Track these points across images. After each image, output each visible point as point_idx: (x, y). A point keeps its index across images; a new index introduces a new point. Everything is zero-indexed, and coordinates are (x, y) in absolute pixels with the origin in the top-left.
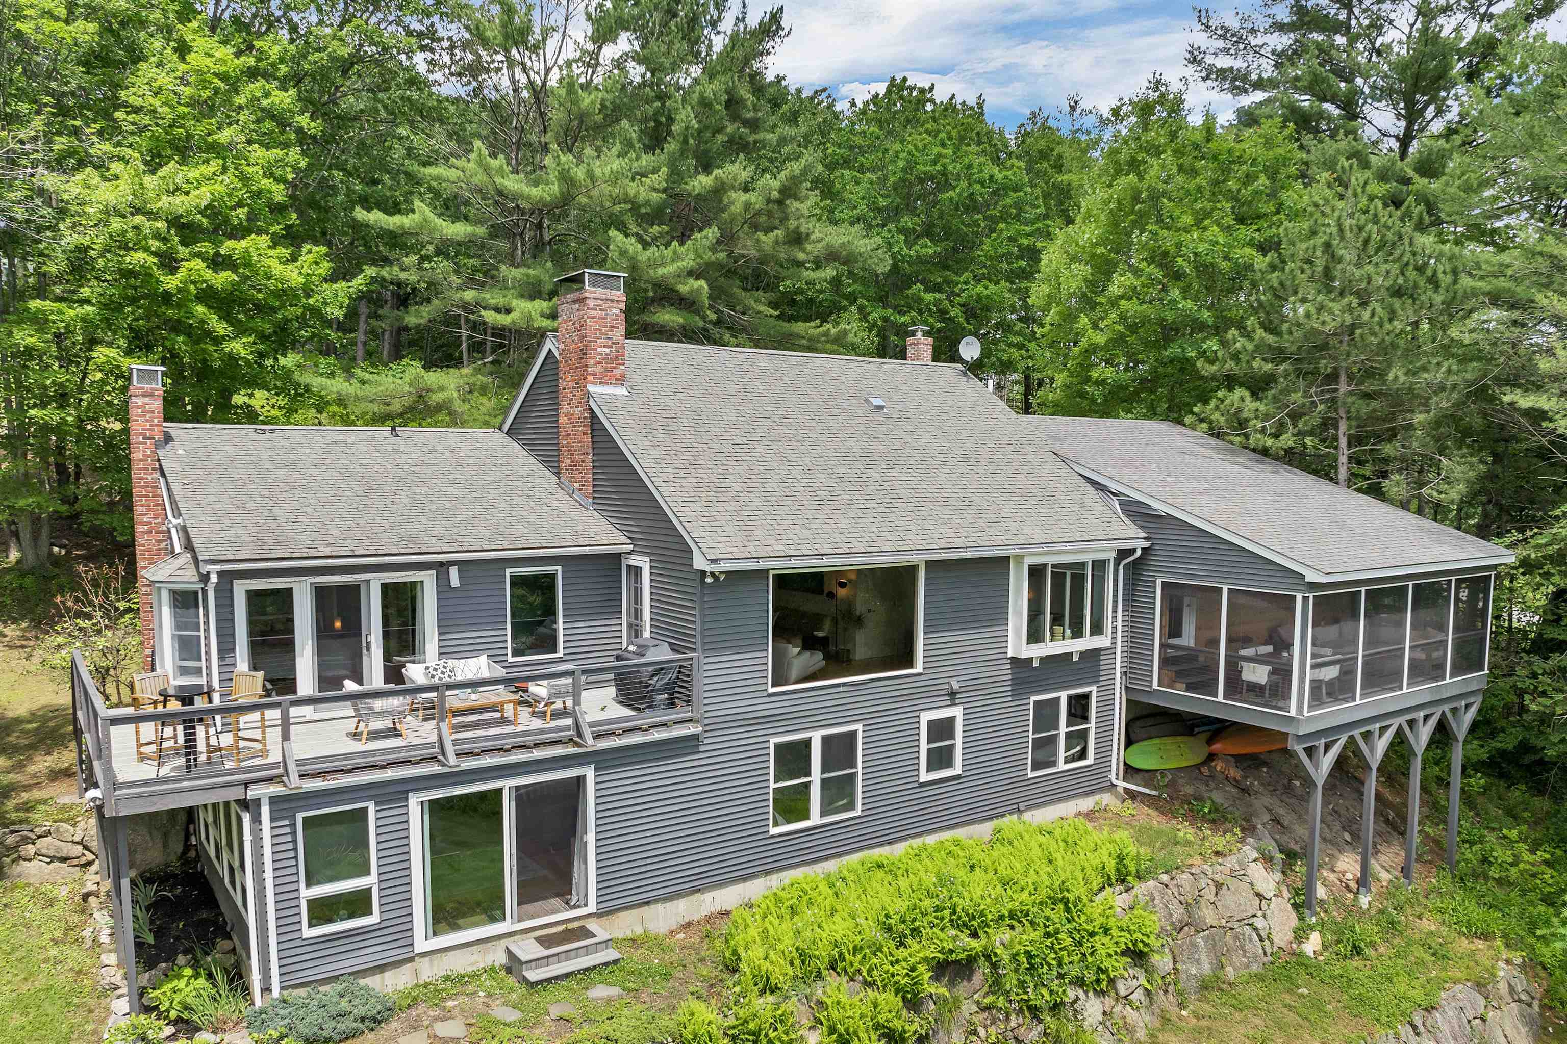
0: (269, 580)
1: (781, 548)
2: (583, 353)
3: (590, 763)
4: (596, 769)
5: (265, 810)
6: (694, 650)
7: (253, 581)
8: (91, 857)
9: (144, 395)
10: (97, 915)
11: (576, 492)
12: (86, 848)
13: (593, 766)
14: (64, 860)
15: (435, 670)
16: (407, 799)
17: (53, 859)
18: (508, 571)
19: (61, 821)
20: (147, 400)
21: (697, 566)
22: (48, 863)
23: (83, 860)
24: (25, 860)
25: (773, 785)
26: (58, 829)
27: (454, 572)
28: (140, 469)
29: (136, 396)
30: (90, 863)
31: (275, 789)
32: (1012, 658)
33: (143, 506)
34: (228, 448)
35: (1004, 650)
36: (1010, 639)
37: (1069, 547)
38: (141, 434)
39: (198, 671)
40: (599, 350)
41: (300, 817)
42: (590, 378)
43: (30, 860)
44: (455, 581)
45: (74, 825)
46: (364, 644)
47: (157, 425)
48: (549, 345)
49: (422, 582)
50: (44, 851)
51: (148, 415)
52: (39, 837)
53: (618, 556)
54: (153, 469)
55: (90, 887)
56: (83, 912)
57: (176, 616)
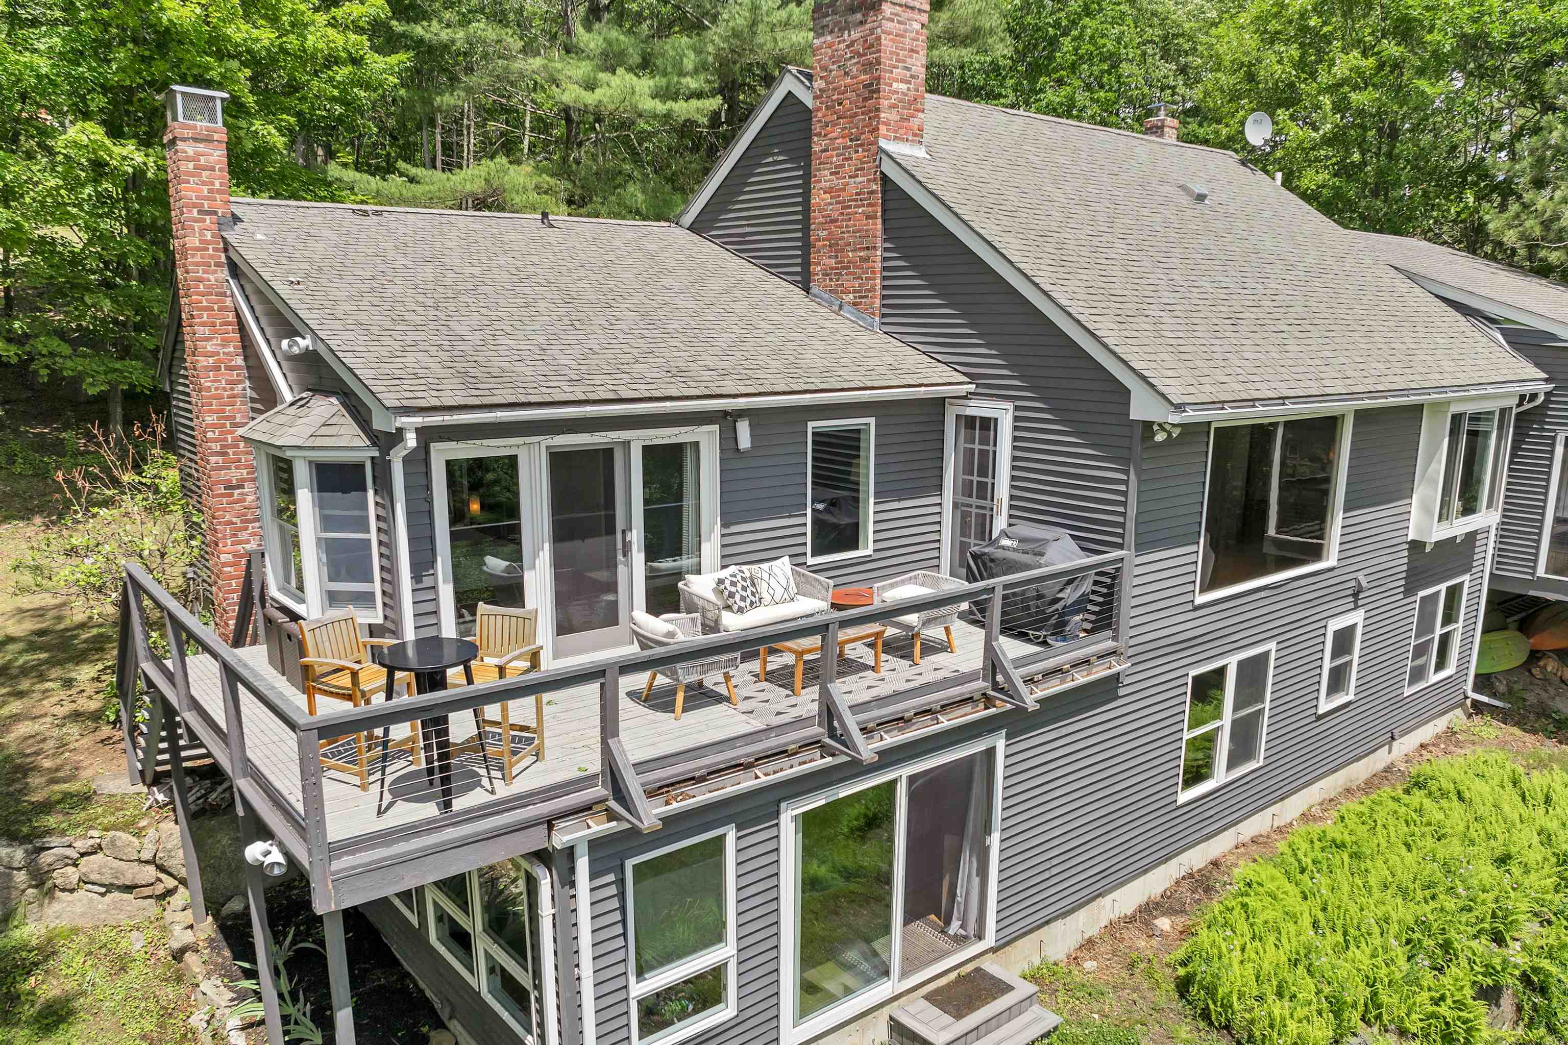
0: (486, 442)
1: (1237, 386)
2: (872, 89)
3: (1000, 728)
4: (1008, 738)
5: (582, 865)
6: (1121, 546)
7: (461, 445)
8: (170, 883)
9: (195, 140)
10: (205, 986)
11: (846, 307)
12: (161, 868)
13: (1004, 732)
14: (128, 888)
15: (733, 584)
16: (777, 814)
17: (109, 888)
18: (811, 425)
19: (114, 827)
20: (201, 147)
21: (1136, 414)
22: (103, 895)
23: (159, 889)
24: (63, 890)
25: (1187, 736)
26: (113, 842)
27: (743, 429)
28: (197, 264)
29: (184, 140)
30: (170, 892)
31: (599, 827)
32: (1413, 541)
33: (204, 324)
34: (326, 233)
35: (1404, 532)
36: (1413, 517)
37: (1490, 390)
38: (194, 206)
39: (367, 599)
40: (895, 85)
41: (630, 864)
42: (883, 129)
43: (72, 891)
44: (745, 441)
45: (139, 834)
46: (619, 545)
47: (219, 191)
48: (788, 84)
49: (697, 444)
50: (94, 877)
51: (205, 174)
52: (83, 855)
53: (940, 403)
54: (218, 265)
55: (181, 937)
56: (179, 979)
57: (321, 505)
